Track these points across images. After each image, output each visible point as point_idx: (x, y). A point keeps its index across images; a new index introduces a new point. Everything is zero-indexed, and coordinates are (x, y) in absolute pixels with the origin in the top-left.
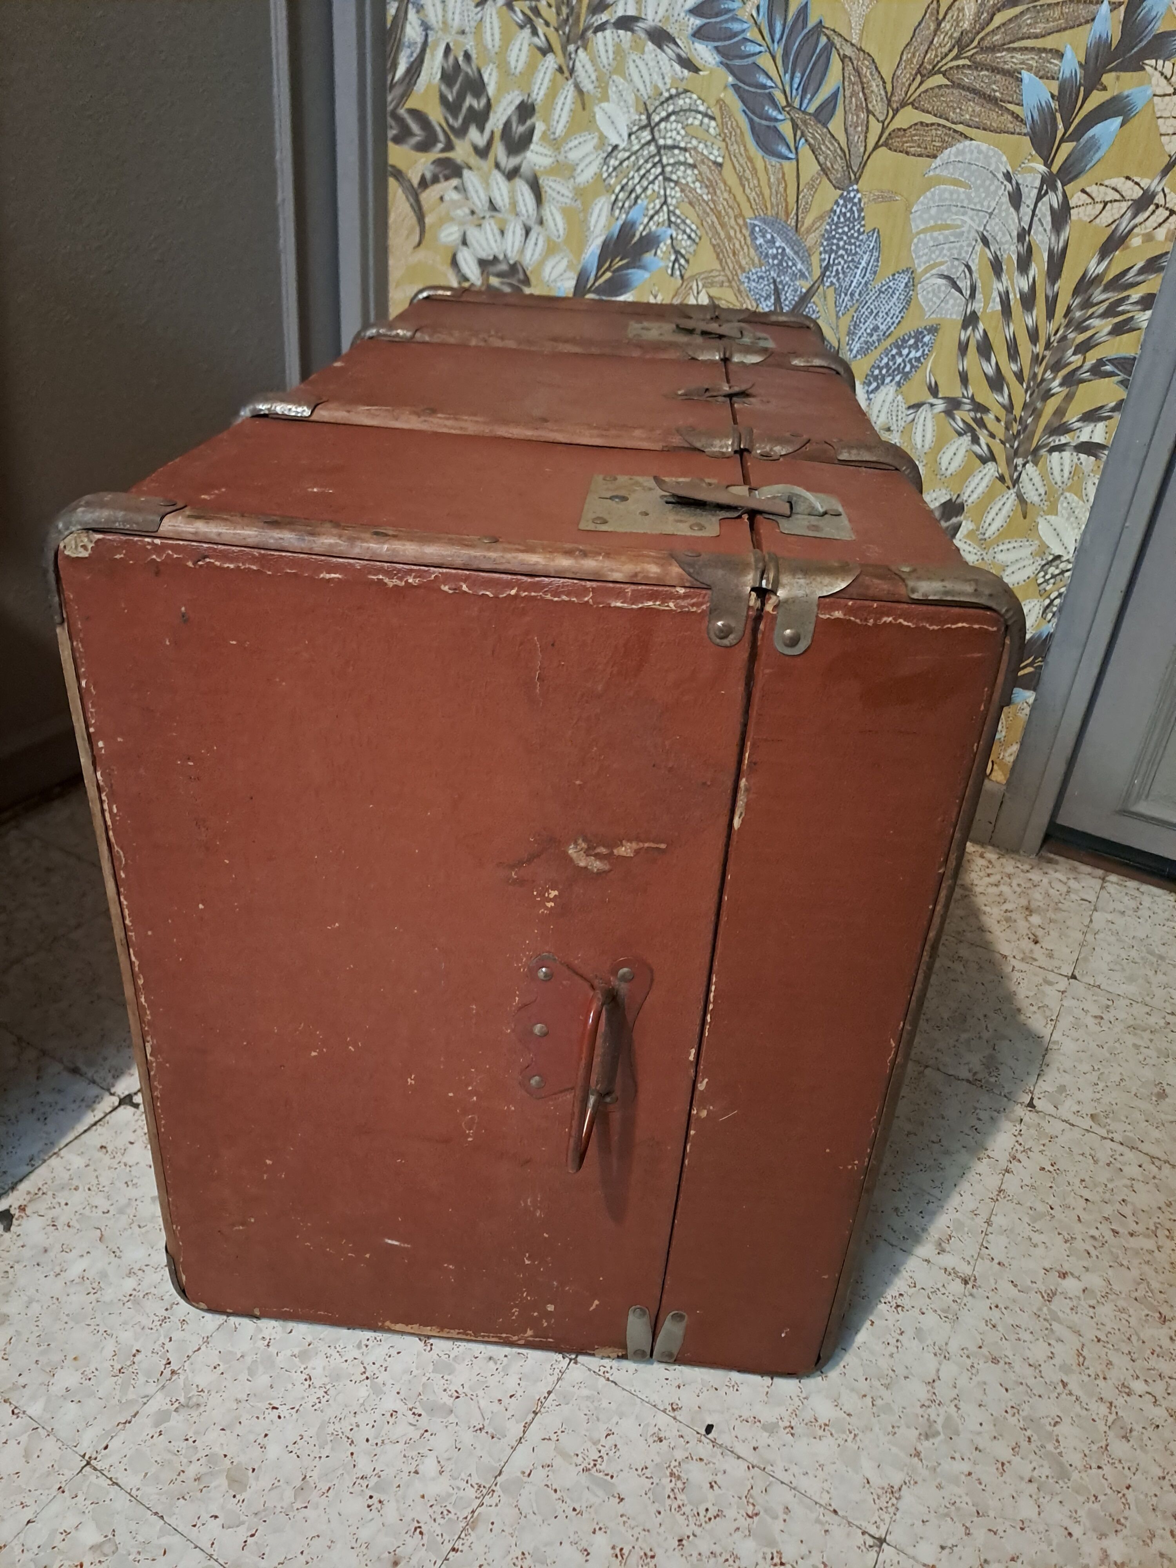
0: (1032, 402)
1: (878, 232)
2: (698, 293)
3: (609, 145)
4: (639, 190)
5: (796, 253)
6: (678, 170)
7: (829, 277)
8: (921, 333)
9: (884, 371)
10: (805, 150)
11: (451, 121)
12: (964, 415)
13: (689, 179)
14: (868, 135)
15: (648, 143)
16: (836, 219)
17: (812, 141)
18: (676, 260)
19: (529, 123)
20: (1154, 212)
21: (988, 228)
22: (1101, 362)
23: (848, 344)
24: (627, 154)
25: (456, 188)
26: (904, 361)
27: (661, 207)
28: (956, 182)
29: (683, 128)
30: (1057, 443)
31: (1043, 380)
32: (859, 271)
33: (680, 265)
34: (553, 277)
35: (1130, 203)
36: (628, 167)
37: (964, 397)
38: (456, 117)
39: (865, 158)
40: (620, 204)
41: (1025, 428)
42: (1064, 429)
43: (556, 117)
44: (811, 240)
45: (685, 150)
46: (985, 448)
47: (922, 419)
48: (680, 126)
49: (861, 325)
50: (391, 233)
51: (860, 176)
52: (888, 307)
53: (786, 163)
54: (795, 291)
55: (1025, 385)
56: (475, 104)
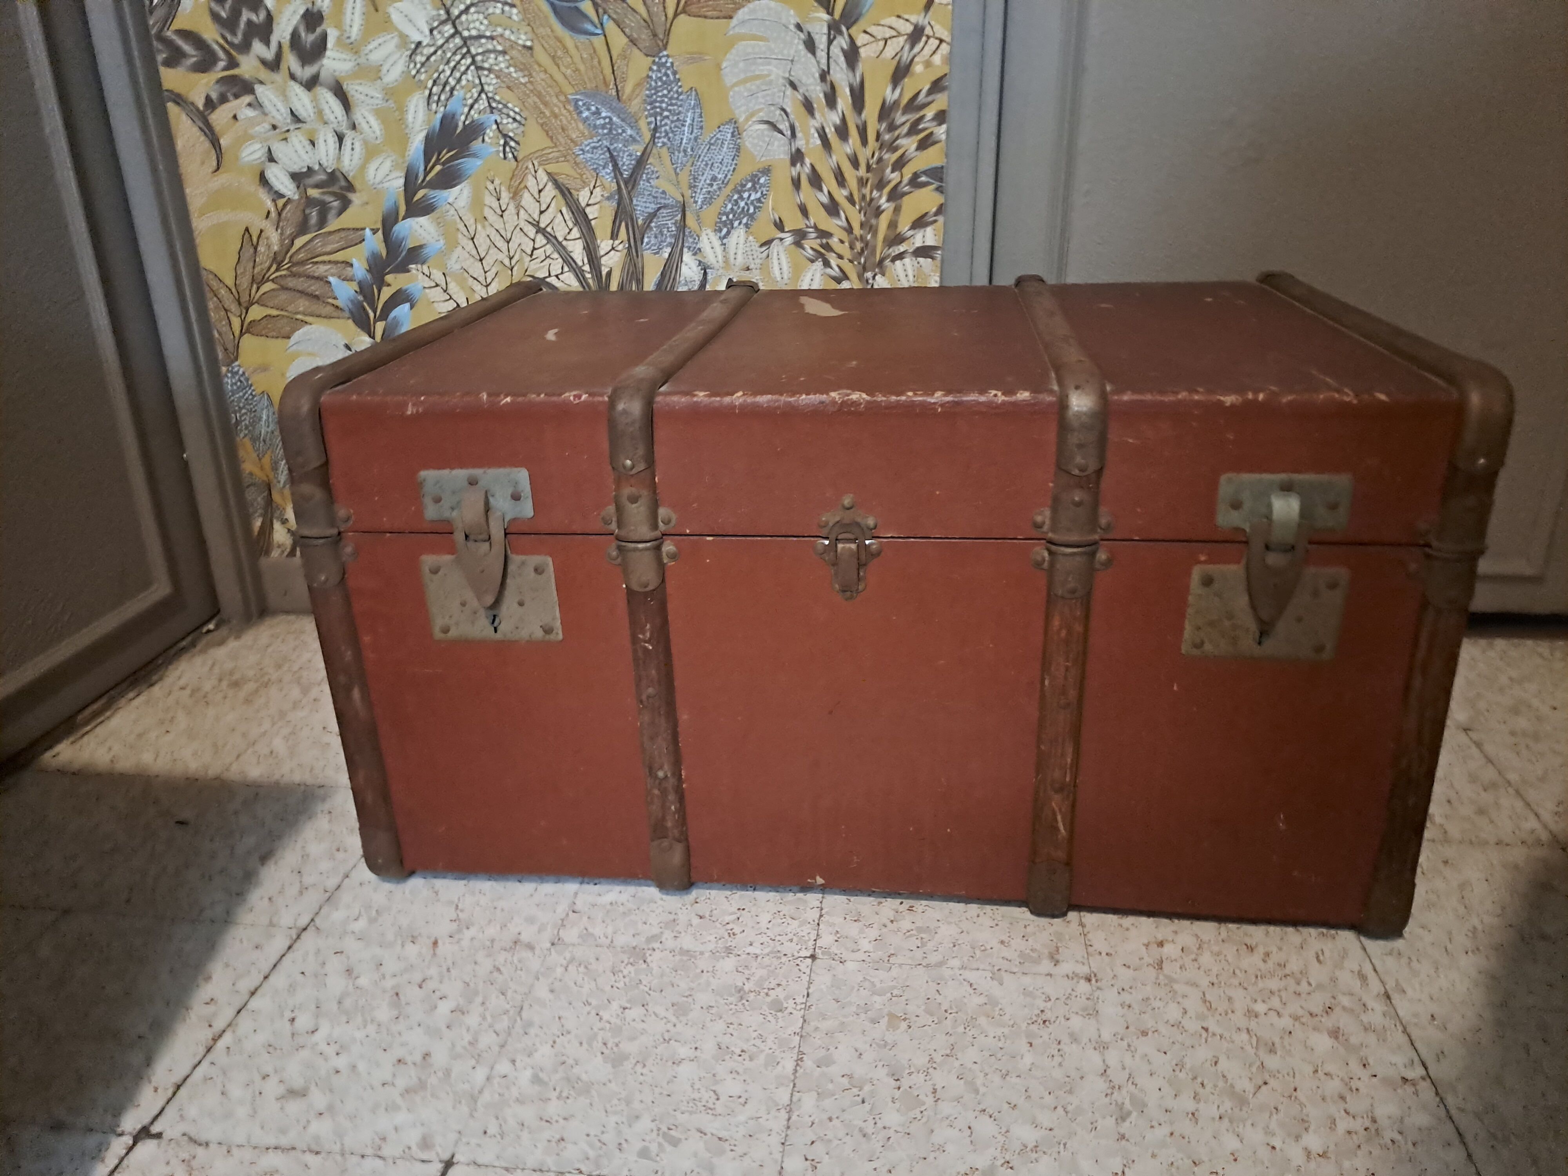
0: (867, 221)
1: (696, 90)
2: (536, 172)
3: (412, 43)
4: (452, 82)
5: (623, 120)
6: (488, 58)
7: (659, 138)
8: (756, 176)
9: (731, 216)
10: (610, 26)
11: (229, 37)
12: (811, 243)
13: (503, 65)
14: (666, 5)
15: (452, 36)
16: (653, 83)
17: (615, 16)
18: (506, 144)
19: (319, 30)
20: (926, 42)
21: (792, 73)
22: (916, 176)
23: (692, 197)
24: (432, 49)
25: (250, 105)
26: (746, 204)
27: (479, 95)
28: (755, 38)
29: (486, 18)
30: (897, 252)
31: (872, 200)
32: (686, 129)
33: (511, 147)
34: (378, 180)
35: (906, 37)
36: (435, 61)
37: (807, 227)
38: (234, 33)
39: (668, 25)
40: (436, 98)
41: (867, 244)
42: (899, 239)
43: (348, 22)
44: (635, 105)
45: (492, 38)
46: (837, 269)
47: (775, 254)
48: (481, 17)
49: (700, 177)
50: (182, 161)
51: (667, 42)
52: (721, 157)
53: (594, 39)
54: (630, 155)
55: (857, 207)
56: (254, 18)
